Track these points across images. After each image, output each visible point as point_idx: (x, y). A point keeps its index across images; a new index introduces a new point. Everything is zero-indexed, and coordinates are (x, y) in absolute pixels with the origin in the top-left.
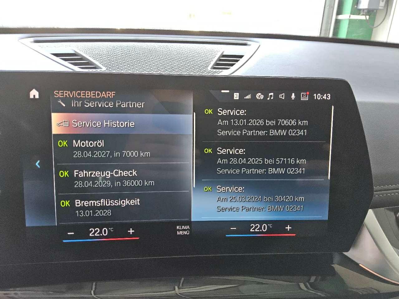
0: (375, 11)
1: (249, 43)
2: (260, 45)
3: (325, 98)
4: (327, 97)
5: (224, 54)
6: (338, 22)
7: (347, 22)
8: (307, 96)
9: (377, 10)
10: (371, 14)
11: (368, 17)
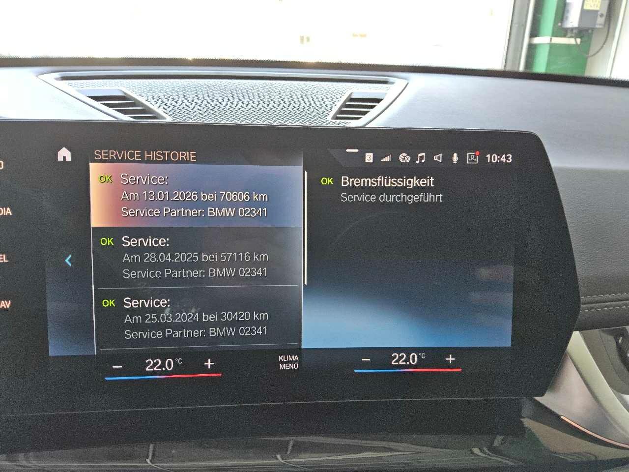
0: (590, 31)
1: (391, 79)
2: (408, 84)
3: (504, 160)
4: (507, 158)
5: (353, 96)
6: (532, 48)
7: (547, 49)
8: (475, 158)
9: (593, 29)
10: (583, 37)
11: (579, 40)
